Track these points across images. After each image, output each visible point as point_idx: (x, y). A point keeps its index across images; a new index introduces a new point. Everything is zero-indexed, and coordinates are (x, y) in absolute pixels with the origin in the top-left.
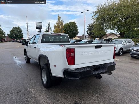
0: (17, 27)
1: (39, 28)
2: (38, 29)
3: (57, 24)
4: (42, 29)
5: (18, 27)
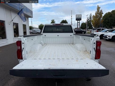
2: (78, 20)
4: (81, 20)
5: (65, 20)
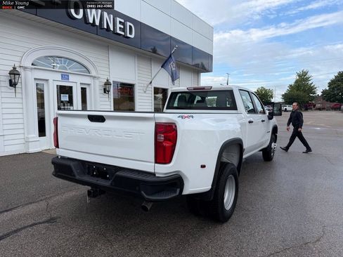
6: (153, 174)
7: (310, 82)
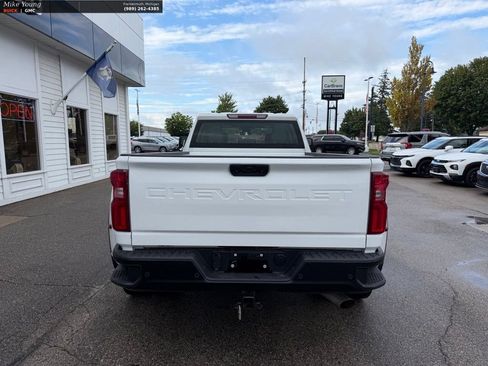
0: (276, 98)
1: (333, 95)
2: (329, 99)
3: (404, 73)
4: (343, 98)
5: (279, 97)
6: (360, 251)
7: (235, 109)
